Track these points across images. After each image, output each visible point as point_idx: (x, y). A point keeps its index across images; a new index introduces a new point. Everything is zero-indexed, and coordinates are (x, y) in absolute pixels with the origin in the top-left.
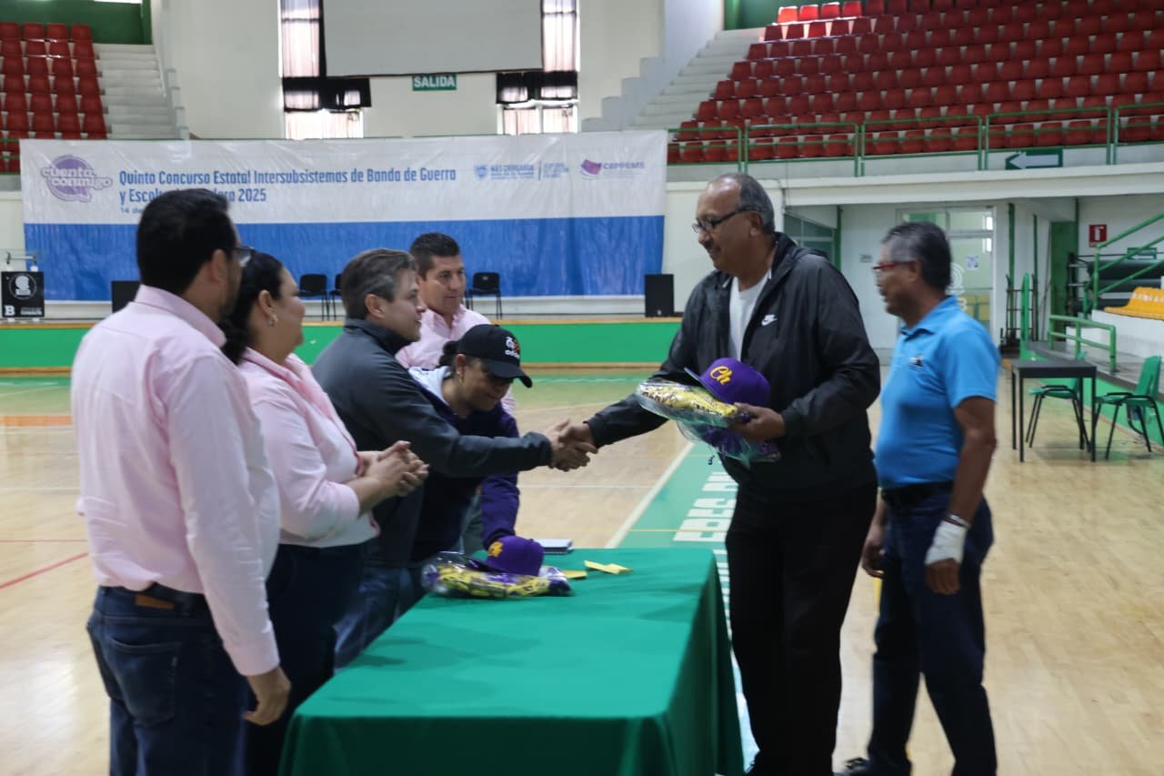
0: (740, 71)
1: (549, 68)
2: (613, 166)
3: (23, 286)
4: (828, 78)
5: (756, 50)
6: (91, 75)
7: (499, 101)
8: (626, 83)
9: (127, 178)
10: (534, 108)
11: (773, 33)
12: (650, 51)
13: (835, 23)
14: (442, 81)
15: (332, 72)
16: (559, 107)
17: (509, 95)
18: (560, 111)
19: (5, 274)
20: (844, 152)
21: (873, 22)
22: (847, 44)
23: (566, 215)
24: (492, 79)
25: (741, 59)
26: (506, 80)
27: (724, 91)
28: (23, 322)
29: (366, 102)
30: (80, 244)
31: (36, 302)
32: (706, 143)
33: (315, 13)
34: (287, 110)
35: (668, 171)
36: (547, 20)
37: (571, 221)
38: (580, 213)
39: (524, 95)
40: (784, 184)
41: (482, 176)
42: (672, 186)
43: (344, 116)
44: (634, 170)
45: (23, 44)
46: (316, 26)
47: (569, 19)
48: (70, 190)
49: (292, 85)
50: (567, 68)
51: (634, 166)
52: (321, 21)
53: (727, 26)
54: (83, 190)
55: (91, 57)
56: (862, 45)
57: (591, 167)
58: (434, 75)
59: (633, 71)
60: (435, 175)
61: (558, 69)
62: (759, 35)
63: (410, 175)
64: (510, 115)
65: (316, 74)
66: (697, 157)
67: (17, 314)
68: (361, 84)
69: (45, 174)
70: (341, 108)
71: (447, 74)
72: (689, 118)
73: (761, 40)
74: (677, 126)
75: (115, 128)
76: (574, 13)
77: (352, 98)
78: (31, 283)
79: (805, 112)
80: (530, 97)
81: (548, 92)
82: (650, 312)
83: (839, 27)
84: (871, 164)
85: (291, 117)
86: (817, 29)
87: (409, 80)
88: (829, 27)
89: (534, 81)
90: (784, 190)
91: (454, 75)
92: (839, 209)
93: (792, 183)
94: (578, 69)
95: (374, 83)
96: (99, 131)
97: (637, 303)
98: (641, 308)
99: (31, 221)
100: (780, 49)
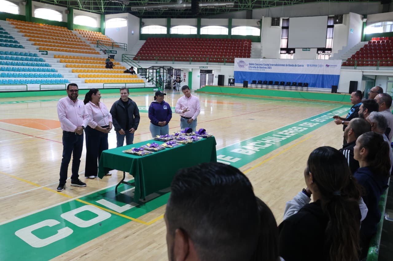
0: (362, 49)
1: (327, 47)
2: (331, 66)
3: (232, 80)
4: (383, 51)
5: (366, 46)
6: (250, 47)
7: (317, 53)
8: (339, 51)
9: (250, 64)
10: (323, 54)
11: (370, 43)
12: (345, 45)
13: (382, 41)
14: (308, 49)
15: (289, 47)
16: (328, 54)
17: (319, 52)
18: (328, 55)
19: (229, 79)
20: (376, 65)
21: (390, 41)
22: (383, 45)
23: (322, 74)
24: (316, 49)
25: (362, 47)
26: (319, 49)
27: (358, 53)
28: (231, 86)
29: (294, 52)
30: (242, 74)
31: (233, 83)
32: (351, 62)
33: (287, 38)
34: (281, 53)
35: (341, 67)
36: (328, 40)
37: (323, 75)
38: (325, 74)
39: (322, 52)
40: (363, 71)
41: (308, 66)
42: (341, 70)
43: (290, 55)
44: (335, 67)
45: (241, 42)
46: (287, 40)
47: (331, 39)
48: (241, 66)
49: (282, 49)
50: (330, 47)
51: (335, 66)
52: (288, 39)
53: (362, 41)
54: (243, 66)
55: (251, 44)
56: (387, 45)
57: (327, 66)
58: (306, 48)
59: (341, 49)
60: (300, 66)
61: (329, 48)
62: (367, 43)
63: (296, 66)
64: (319, 55)
65: (286, 47)
66: (349, 65)
67: (230, 85)
68: (294, 50)
69: (238, 63)
70: (290, 53)
71: (309, 48)
72: (350, 57)
73: (367, 44)
74: (347, 59)
75: (252, 56)
76: (332, 38)
77: (292, 52)
78: (233, 81)
79: (372, 57)
80: (323, 53)
81: (326, 52)
82: (332, 92)
83: (383, 42)
84: (380, 68)
85: (281, 55)
86: (379, 42)
87: (302, 49)
88: (381, 42)
89: (324, 50)
90: (363, 72)
91: (310, 48)
92: (376, 76)
93: (364, 71)
94: (332, 48)
95: (296, 49)
96: (249, 57)
97: (330, 90)
98: (331, 91)
99: (235, 70)
100: (370, 46)
